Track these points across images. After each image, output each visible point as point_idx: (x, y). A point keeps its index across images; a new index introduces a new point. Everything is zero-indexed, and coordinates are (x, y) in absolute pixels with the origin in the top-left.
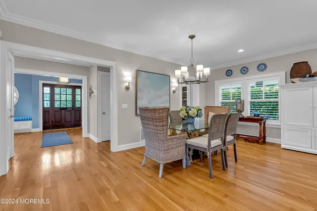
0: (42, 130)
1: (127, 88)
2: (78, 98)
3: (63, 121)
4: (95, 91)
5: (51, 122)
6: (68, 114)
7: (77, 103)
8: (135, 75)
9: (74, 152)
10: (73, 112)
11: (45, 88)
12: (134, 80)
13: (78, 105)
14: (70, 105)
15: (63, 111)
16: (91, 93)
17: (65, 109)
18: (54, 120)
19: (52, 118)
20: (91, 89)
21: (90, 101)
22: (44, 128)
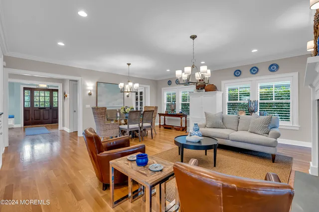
0: (23, 126)
1: (90, 94)
2: (55, 99)
3: (42, 118)
4: (68, 95)
5: (31, 119)
6: (46, 113)
7: (54, 103)
8: (95, 85)
9: (52, 144)
10: (51, 111)
11: (26, 91)
12: (95, 89)
13: (55, 105)
14: (47, 105)
15: (42, 110)
16: (65, 96)
17: (44, 108)
18: (33, 117)
19: (32, 116)
20: (65, 94)
21: (65, 103)
22: (25, 124)
